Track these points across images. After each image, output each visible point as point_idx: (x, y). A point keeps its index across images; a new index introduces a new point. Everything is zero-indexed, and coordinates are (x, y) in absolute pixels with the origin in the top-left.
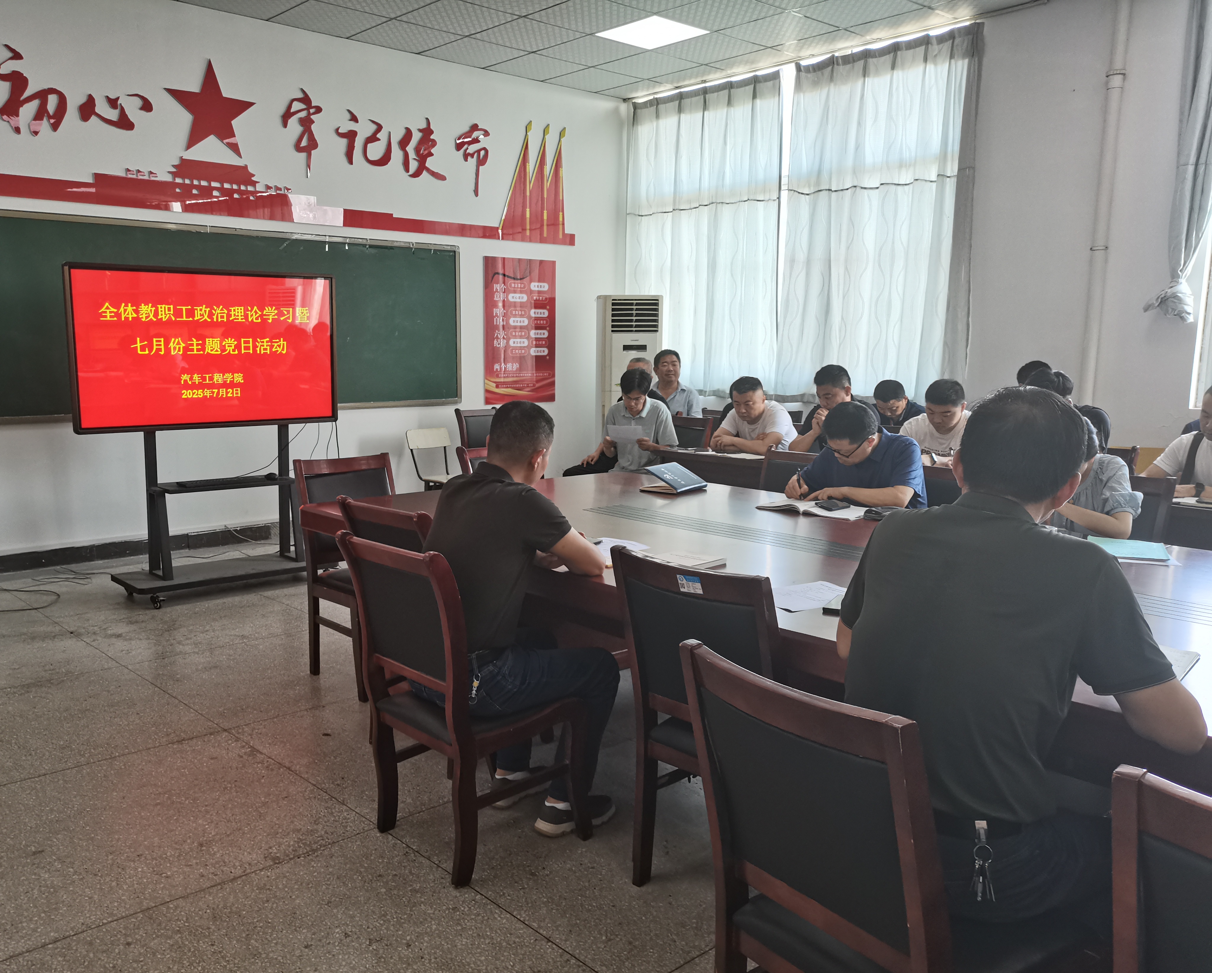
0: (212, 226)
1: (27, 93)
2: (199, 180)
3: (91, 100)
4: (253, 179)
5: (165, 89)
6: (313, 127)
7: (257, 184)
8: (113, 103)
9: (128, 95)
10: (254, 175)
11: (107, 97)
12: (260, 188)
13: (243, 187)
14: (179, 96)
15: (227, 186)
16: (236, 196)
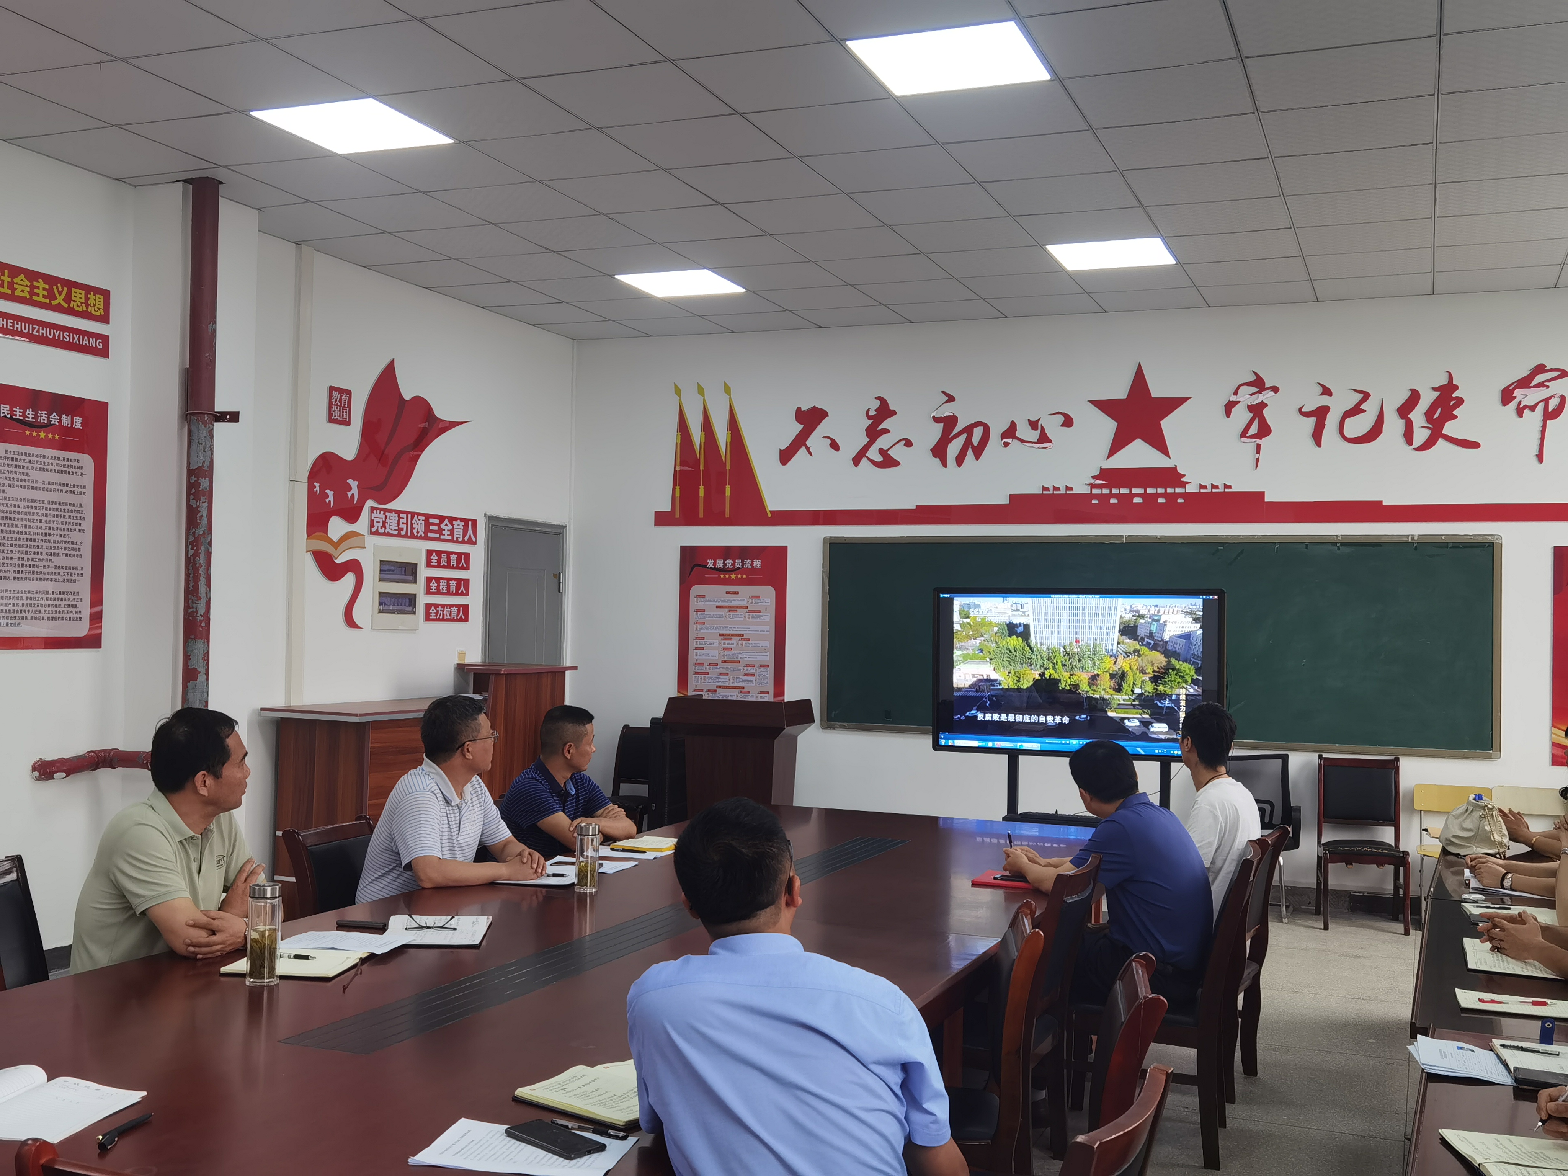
0: (1129, 536)
1: (957, 430)
2: (1119, 488)
3: (1013, 425)
4: (1182, 479)
5: (1091, 402)
6: (1266, 412)
7: (1187, 485)
8: (1034, 425)
9: (1051, 415)
10: (1184, 476)
11: (1029, 420)
12: (1191, 488)
13: (1170, 490)
14: (1105, 406)
15: (1150, 491)
16: (1161, 500)
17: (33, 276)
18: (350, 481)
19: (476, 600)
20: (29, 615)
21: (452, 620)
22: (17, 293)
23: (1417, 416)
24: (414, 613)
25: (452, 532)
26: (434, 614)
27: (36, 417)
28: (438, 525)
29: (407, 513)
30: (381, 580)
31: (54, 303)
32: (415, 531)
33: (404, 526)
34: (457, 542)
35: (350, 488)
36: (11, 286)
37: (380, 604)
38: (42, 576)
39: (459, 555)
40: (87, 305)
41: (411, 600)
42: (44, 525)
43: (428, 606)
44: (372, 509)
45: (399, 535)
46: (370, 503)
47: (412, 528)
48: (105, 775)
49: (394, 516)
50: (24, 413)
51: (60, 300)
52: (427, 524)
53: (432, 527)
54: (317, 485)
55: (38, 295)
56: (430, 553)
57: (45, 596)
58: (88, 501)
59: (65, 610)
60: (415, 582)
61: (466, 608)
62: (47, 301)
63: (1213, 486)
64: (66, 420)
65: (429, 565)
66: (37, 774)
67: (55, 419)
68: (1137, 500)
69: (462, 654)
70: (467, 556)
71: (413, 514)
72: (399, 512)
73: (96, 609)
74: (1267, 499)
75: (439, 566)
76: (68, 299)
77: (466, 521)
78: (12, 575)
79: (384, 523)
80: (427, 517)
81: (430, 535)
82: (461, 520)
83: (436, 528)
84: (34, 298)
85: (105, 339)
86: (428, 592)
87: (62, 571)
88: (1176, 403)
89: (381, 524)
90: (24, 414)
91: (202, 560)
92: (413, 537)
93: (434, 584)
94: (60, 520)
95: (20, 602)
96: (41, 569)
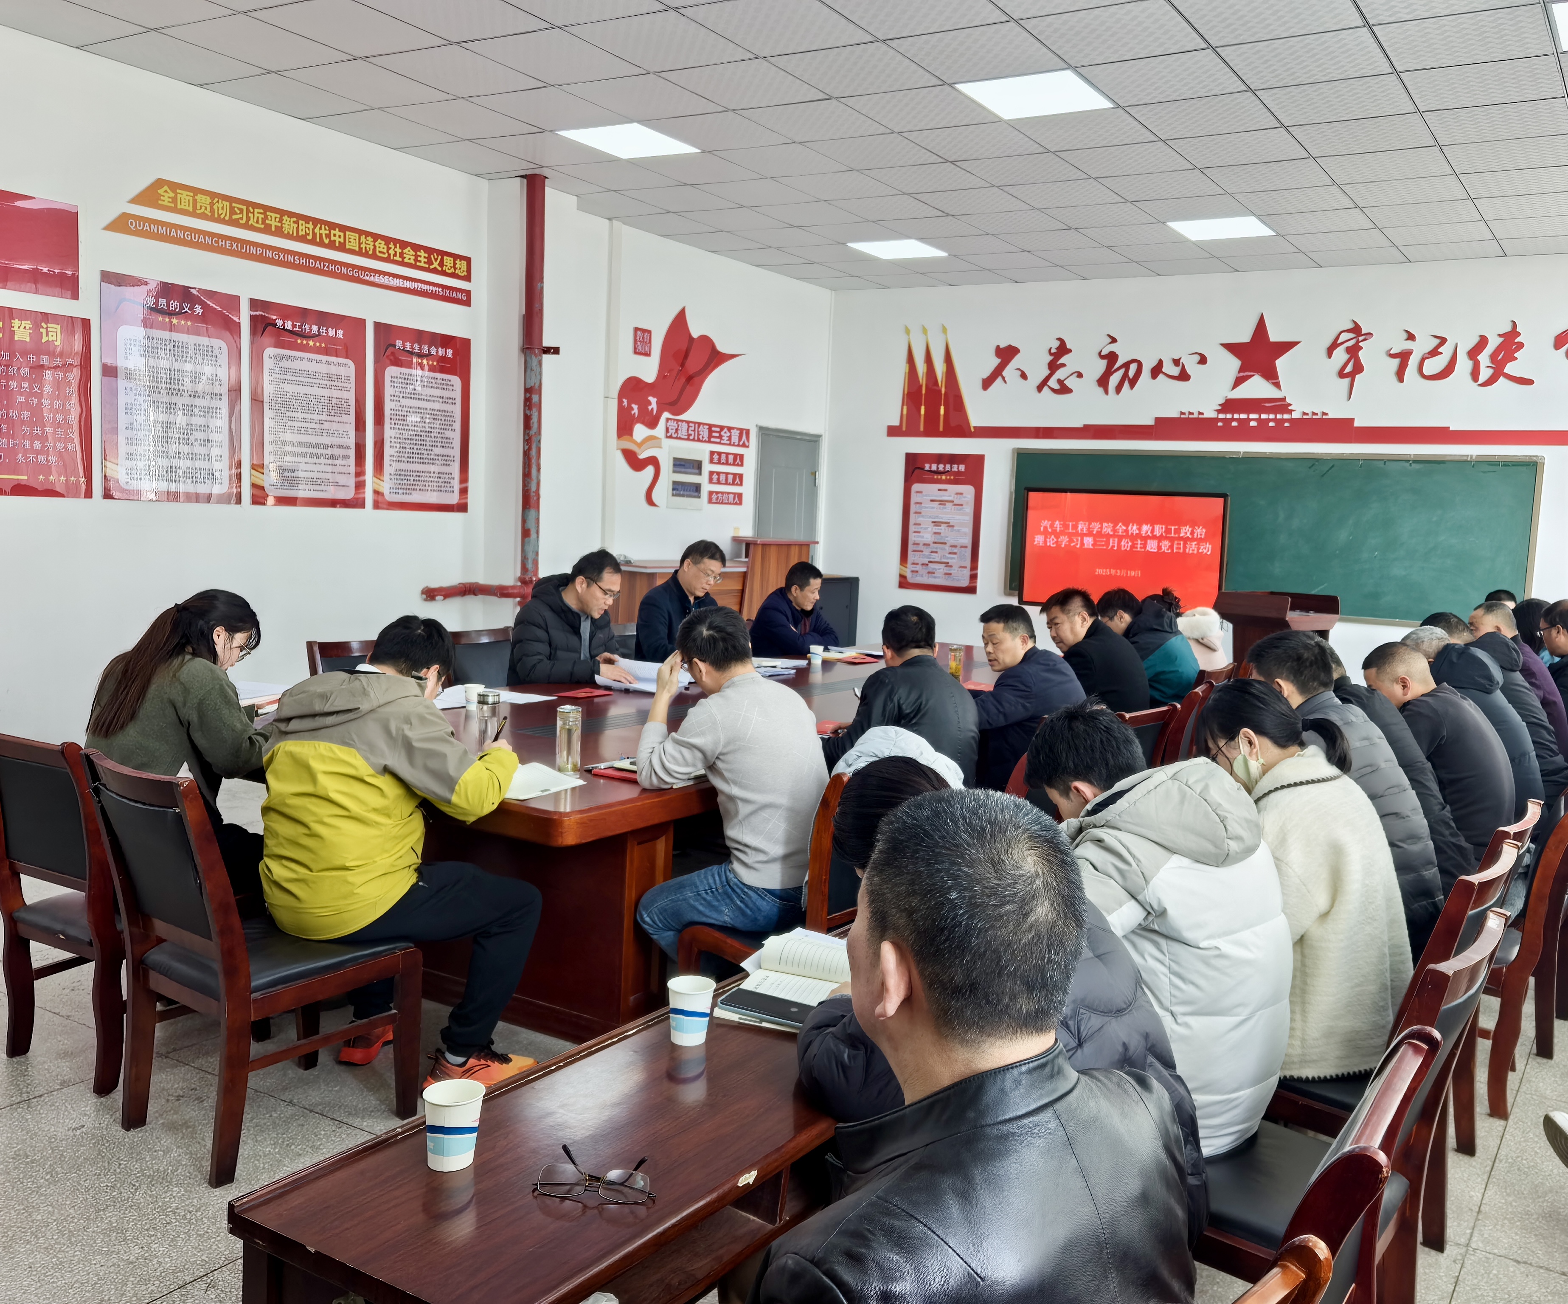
0: (1245, 452)
1: (1118, 365)
2: (1239, 413)
3: (1161, 363)
4: (1290, 408)
5: (1222, 345)
6: (1360, 354)
7: (1293, 413)
8: (1177, 362)
9: (1189, 354)
10: (1290, 405)
11: (1173, 358)
12: (1296, 415)
13: (1279, 416)
14: (1232, 348)
15: (1264, 416)
16: (1271, 424)
17: (416, 248)
18: (651, 398)
19: (748, 490)
20: (418, 488)
21: (730, 504)
22: (406, 260)
23: (1484, 358)
24: (699, 497)
25: (730, 438)
26: (715, 498)
27: (420, 349)
28: (719, 432)
29: (695, 423)
30: (674, 472)
31: (432, 267)
32: (701, 437)
33: (692, 433)
34: (734, 445)
35: (650, 403)
36: (401, 255)
37: (674, 489)
38: (427, 461)
39: (735, 455)
40: (455, 269)
41: (697, 488)
42: (427, 425)
43: (711, 493)
44: (668, 420)
45: (688, 439)
46: (666, 415)
47: (699, 435)
48: (470, 600)
49: (685, 425)
50: (412, 346)
51: (436, 265)
52: (711, 432)
53: (714, 434)
54: (625, 401)
55: (420, 261)
56: (712, 453)
57: (428, 475)
58: (457, 410)
59: (443, 485)
60: (700, 474)
61: (740, 496)
62: (427, 266)
63: (1314, 414)
64: (441, 352)
65: (711, 461)
66: (424, 596)
67: (433, 351)
68: (1253, 424)
69: (736, 529)
70: (742, 456)
71: (699, 424)
72: (688, 422)
73: (464, 485)
74: (1357, 424)
75: (719, 463)
76: (441, 264)
77: (741, 431)
78: (406, 460)
79: (677, 430)
80: (710, 426)
81: (712, 440)
82: (738, 429)
83: (717, 435)
84: (418, 264)
85: (468, 293)
86: (711, 481)
87: (440, 458)
88: (1287, 346)
89: (674, 431)
90: (412, 348)
91: (533, 453)
92: (699, 440)
93: (715, 477)
94: (438, 422)
95: (412, 478)
96: (425, 456)
